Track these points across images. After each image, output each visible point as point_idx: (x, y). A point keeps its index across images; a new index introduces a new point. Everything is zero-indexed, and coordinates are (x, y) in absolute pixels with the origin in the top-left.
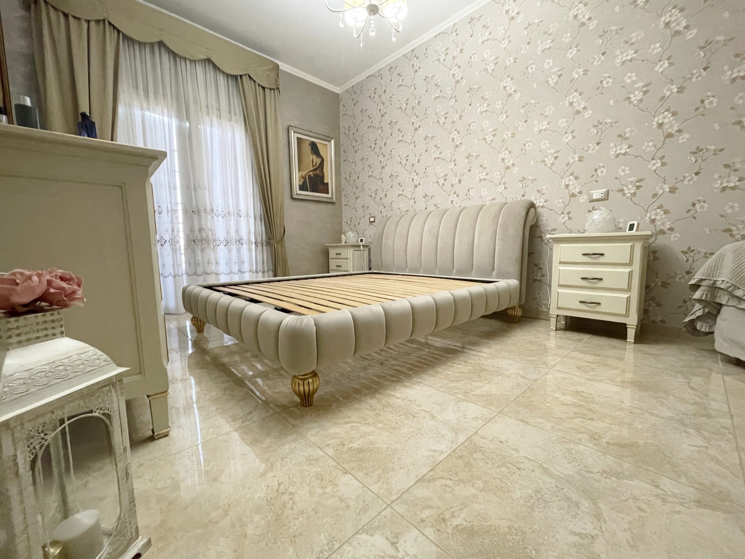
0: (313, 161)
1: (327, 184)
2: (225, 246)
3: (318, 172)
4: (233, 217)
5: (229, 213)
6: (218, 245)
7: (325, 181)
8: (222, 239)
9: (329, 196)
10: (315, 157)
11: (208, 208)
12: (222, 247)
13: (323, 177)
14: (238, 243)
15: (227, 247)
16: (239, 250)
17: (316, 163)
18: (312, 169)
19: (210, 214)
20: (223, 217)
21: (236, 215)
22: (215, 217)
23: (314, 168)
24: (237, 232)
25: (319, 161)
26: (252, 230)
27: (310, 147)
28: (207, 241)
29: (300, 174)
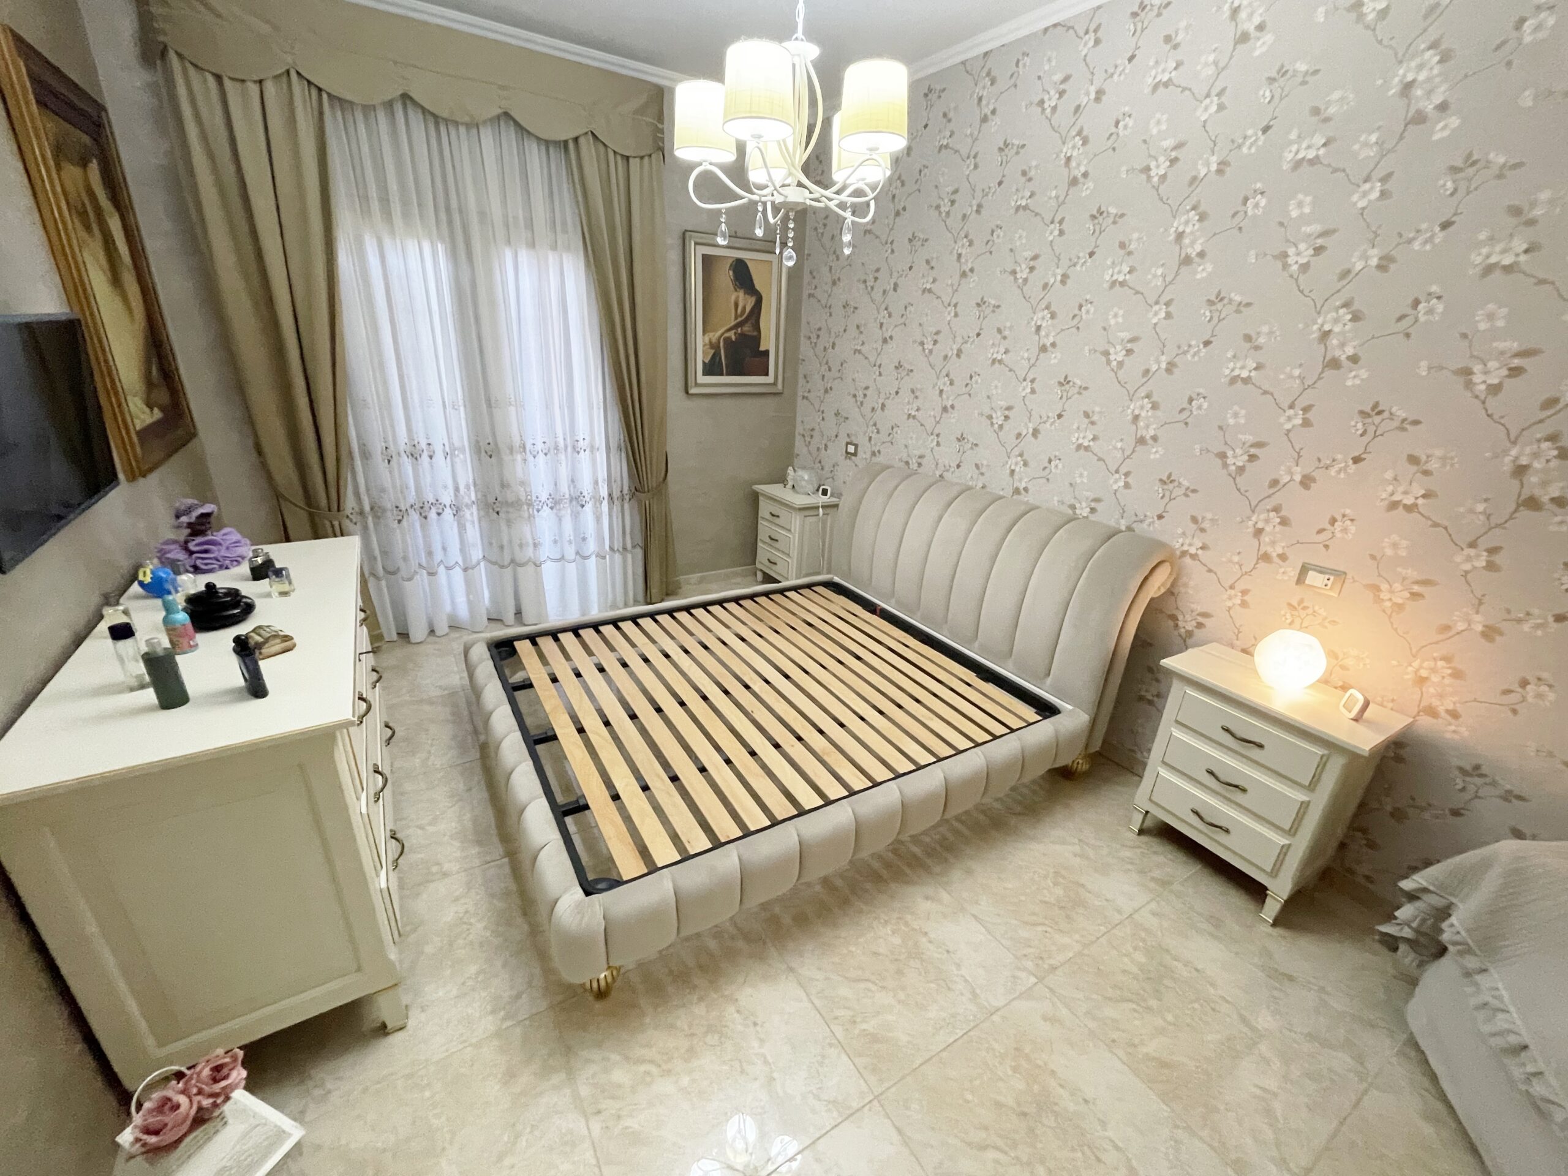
0: (736, 305)
1: (766, 353)
2: (552, 508)
3: (747, 328)
4: (563, 457)
5: (556, 448)
6: (538, 511)
7: (762, 348)
8: (544, 497)
9: (770, 379)
10: (741, 294)
11: (517, 442)
12: (546, 512)
13: (757, 340)
14: (574, 503)
15: (555, 511)
16: (576, 516)
17: (744, 308)
18: (733, 323)
19: (521, 453)
20: (546, 454)
21: (569, 449)
22: (530, 458)
23: (739, 319)
24: (573, 481)
25: (750, 302)
26: (602, 474)
27: (731, 273)
28: (517, 504)
29: (707, 341)
